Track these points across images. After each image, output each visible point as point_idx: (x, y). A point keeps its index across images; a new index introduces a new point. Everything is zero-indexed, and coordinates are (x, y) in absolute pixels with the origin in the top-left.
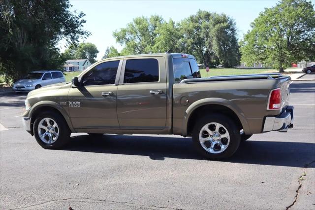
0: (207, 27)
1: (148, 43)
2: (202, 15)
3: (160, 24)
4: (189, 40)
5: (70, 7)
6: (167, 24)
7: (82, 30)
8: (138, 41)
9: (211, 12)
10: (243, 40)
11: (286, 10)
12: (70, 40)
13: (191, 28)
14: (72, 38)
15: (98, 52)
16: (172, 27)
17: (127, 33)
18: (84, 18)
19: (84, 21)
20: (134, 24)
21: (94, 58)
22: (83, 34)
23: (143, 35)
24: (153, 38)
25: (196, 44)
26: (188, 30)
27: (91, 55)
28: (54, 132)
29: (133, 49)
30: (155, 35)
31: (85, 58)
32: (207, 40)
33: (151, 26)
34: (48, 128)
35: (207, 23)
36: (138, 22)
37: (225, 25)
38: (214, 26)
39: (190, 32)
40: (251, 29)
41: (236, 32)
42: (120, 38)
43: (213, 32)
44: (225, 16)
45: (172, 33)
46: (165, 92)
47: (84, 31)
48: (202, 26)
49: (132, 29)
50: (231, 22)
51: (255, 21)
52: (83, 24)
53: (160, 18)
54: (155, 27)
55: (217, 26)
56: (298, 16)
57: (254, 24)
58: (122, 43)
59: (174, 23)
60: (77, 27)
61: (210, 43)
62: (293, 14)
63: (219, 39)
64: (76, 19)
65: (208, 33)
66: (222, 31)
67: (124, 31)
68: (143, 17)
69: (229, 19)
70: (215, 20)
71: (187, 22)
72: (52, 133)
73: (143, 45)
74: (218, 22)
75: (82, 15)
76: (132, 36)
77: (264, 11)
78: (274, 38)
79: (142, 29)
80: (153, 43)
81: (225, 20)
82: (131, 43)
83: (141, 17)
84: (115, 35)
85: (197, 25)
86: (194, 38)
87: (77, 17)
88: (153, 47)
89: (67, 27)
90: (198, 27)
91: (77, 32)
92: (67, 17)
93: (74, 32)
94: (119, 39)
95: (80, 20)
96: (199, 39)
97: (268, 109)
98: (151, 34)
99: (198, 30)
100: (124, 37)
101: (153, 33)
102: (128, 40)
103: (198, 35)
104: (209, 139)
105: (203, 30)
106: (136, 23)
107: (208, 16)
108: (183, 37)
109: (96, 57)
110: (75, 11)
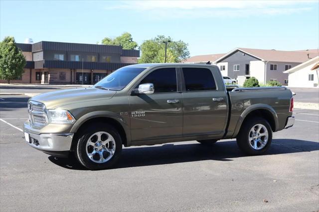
97: (290, 111)
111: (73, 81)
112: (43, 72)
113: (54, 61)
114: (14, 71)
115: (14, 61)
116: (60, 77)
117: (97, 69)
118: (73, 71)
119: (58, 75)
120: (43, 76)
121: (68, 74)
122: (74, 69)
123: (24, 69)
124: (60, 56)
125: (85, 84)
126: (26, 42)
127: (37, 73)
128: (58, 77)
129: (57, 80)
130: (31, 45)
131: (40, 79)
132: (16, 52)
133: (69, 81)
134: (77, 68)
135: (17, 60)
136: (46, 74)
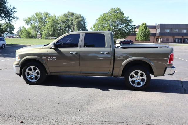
0: (72, 20)
1: (42, 26)
2: (70, 14)
3: (49, 17)
4: (63, 26)
5: (7, 3)
6: (52, 17)
7: (14, 16)
8: (37, 24)
9: (74, 13)
10: (93, 27)
11: (113, 15)
12: (7, 21)
13: (64, 19)
14: (9, 20)
15: (14, 28)
16: (55, 18)
18: (15, 10)
19: (15, 12)
20: (35, 16)
21: (12, 32)
22: (15, 18)
23: (40, 21)
24: (45, 24)
25: (66, 28)
26: (63, 21)
27: (11, 30)
28: (36, 75)
29: (34, 28)
31: (8, 31)
32: (72, 26)
33: (44, 17)
34: (32, 72)
35: (72, 18)
36: (37, 15)
37: (81, 19)
38: (76, 19)
39: (64, 22)
40: (96, 22)
41: (86, 23)
43: (75, 22)
44: (81, 15)
45: (54, 22)
46: (110, 53)
47: (16, 17)
48: (70, 19)
49: (34, 18)
50: (83, 18)
51: (98, 18)
52: (14, 13)
54: (46, 18)
55: (77, 20)
56: (118, 18)
57: (98, 20)
59: (56, 17)
60: (11, 14)
61: (73, 28)
62: (116, 17)
63: (78, 26)
64: (11, 10)
65: (73, 23)
66: (79, 22)
67: (30, 19)
68: (40, 12)
69: (83, 17)
70: (76, 17)
71: (63, 17)
72: (35, 75)
73: (40, 26)
74: (77, 18)
75: (14, 8)
76: (34, 22)
77: (103, 14)
78: (107, 27)
80: (45, 26)
81: (81, 17)
82: (33, 25)
84: (25, 20)
85: (67, 18)
86: (65, 25)
87: (11, 9)
88: (45, 28)
89: (5, 14)
90: (68, 19)
91: (11, 17)
92: (5, 9)
93: (10, 17)
94: (27, 23)
95: (13, 11)
96: (68, 25)
97: (168, 63)
98: (44, 21)
99: (67, 21)
100: (29, 22)
101: (45, 21)
103: (68, 23)
104: (134, 79)
105: (70, 21)
107: (73, 15)
108: (60, 24)
109: (13, 31)
110: (10, 6)
111: (173, 42)
112: (159, 38)
113: (165, 33)
114: (145, 37)
115: (145, 33)
116: (167, 40)
117: (185, 36)
118: (173, 37)
119: (165, 39)
120: (159, 39)
121: (170, 38)
122: (174, 36)
123: (150, 37)
124: (168, 30)
125: (179, 43)
126: (154, 25)
127: (157, 38)
128: (166, 40)
129: (165, 41)
130: (156, 26)
131: (158, 41)
132: (146, 29)
133: (171, 42)
134: (175, 36)
135: (146, 33)
136: (160, 38)
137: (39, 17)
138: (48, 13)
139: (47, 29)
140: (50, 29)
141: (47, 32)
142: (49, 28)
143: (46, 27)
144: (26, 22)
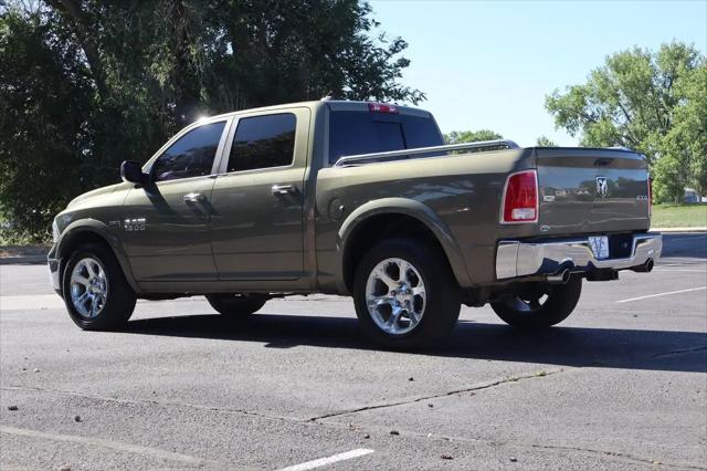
1: (652, 127)
3: (689, 68)
5: (372, 27)
7: (398, 88)
8: (623, 119)
17: (587, 99)
19: (404, 63)
20: (610, 73)
23: (635, 102)
24: (666, 112)
30: (671, 102)
33: (660, 77)
36: (621, 65)
42: (567, 114)
46: (301, 188)
47: (405, 88)
49: (604, 87)
52: (403, 70)
53: (691, 51)
54: (674, 77)
58: (572, 127)
60: (385, 80)
67: (580, 93)
68: (638, 51)
73: (636, 133)
75: (399, 45)
76: (605, 107)
79: (633, 84)
80: (667, 126)
83: (632, 51)
84: (553, 106)
87: (384, 52)
88: (664, 139)
89: (358, 80)
91: (386, 91)
93: (378, 93)
94: (563, 119)
95: (393, 60)
97: (502, 221)
98: (660, 98)
100: (578, 111)
101: (666, 97)
102: (592, 119)
106: (616, 67)
110: (381, 38)
137: (629, 77)
138: (688, 46)
139: (678, 141)
140: (697, 143)
141: (674, 162)
142: (687, 135)
143: (673, 133)
144: (557, 113)
